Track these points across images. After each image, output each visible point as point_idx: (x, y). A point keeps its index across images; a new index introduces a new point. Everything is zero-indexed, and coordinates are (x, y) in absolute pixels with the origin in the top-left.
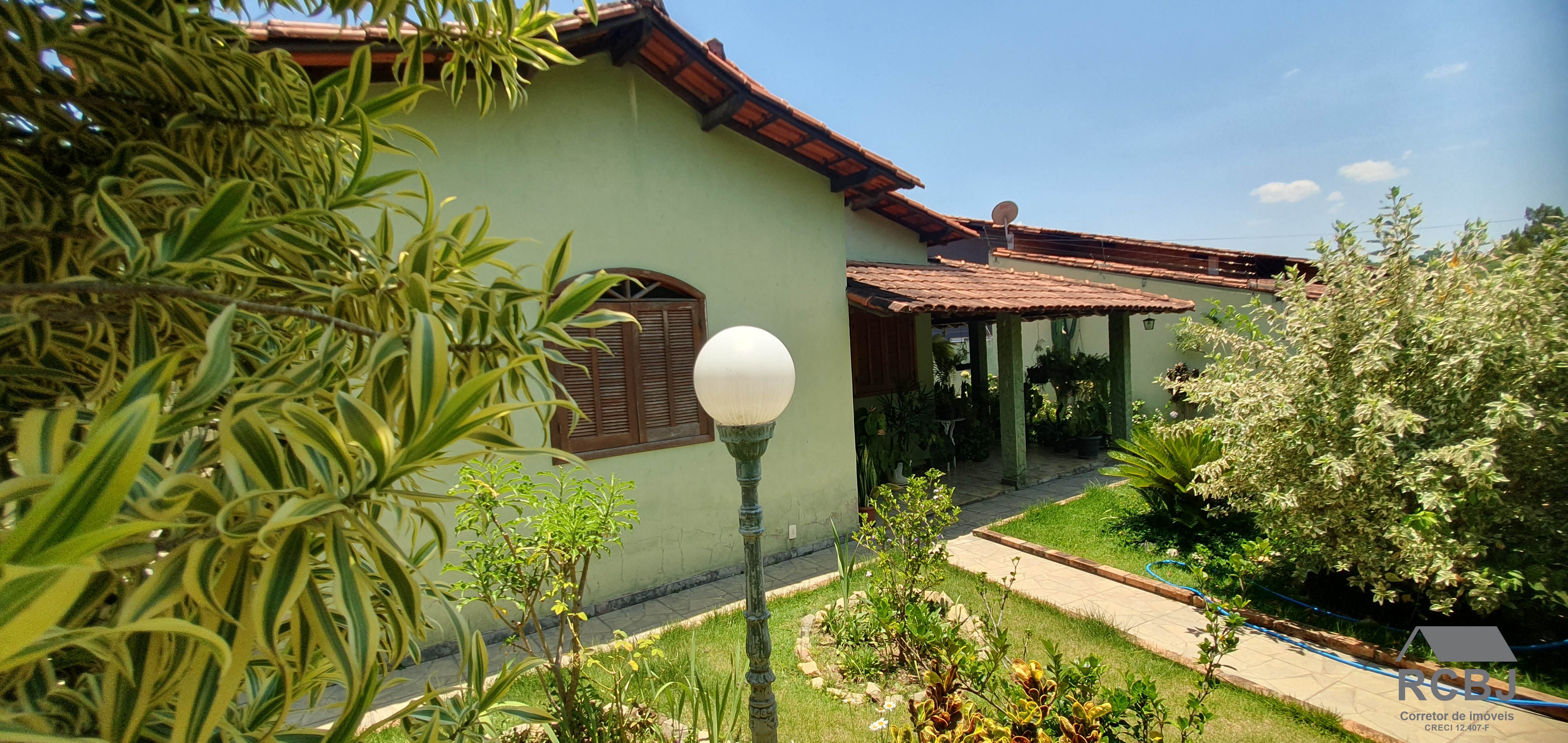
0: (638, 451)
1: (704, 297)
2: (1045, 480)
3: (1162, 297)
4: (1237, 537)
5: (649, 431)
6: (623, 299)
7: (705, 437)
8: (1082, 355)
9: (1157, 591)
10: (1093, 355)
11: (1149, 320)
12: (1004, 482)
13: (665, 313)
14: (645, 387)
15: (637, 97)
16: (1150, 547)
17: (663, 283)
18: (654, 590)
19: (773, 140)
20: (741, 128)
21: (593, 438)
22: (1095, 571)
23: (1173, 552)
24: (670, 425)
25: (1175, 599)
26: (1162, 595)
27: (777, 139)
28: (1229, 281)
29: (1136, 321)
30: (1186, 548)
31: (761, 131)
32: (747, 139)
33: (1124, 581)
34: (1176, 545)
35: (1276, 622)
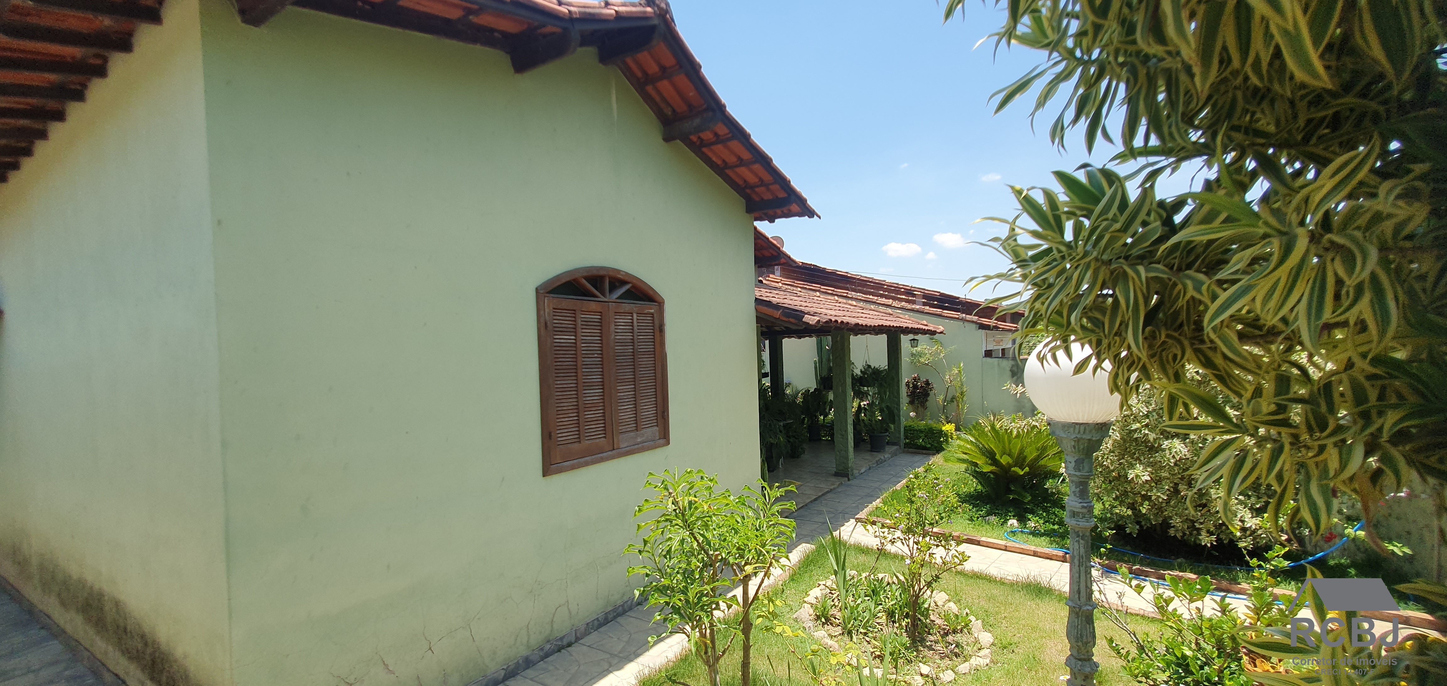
0: (613, 458)
1: (664, 303)
2: (862, 471)
3: (922, 322)
4: (1050, 507)
5: (621, 436)
6: (603, 299)
7: (662, 441)
8: (869, 366)
9: (1035, 554)
10: (877, 366)
11: (914, 340)
12: (837, 474)
13: (635, 315)
14: (618, 391)
15: (617, 98)
16: (993, 519)
17: (634, 287)
18: (623, 606)
19: (710, 159)
20: (691, 145)
21: (576, 445)
22: (978, 543)
23: (1013, 522)
24: (637, 430)
25: (1051, 559)
26: (1040, 557)
27: (714, 159)
28: (946, 312)
29: (905, 340)
30: (1022, 519)
31: (705, 150)
32: (693, 154)
33: (1006, 549)
34: (1014, 516)
35: (1134, 568)
